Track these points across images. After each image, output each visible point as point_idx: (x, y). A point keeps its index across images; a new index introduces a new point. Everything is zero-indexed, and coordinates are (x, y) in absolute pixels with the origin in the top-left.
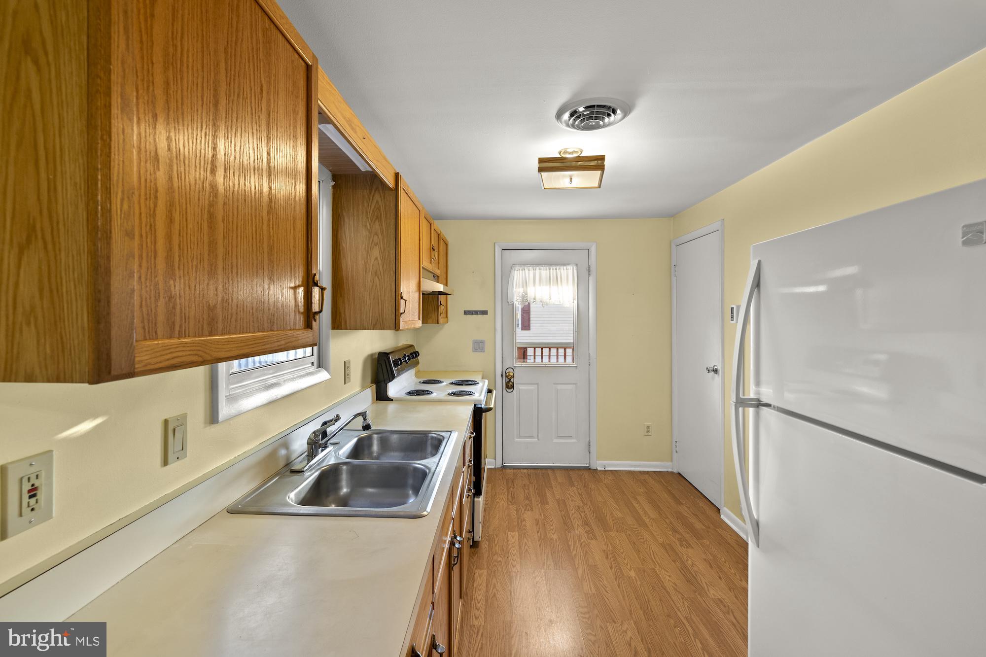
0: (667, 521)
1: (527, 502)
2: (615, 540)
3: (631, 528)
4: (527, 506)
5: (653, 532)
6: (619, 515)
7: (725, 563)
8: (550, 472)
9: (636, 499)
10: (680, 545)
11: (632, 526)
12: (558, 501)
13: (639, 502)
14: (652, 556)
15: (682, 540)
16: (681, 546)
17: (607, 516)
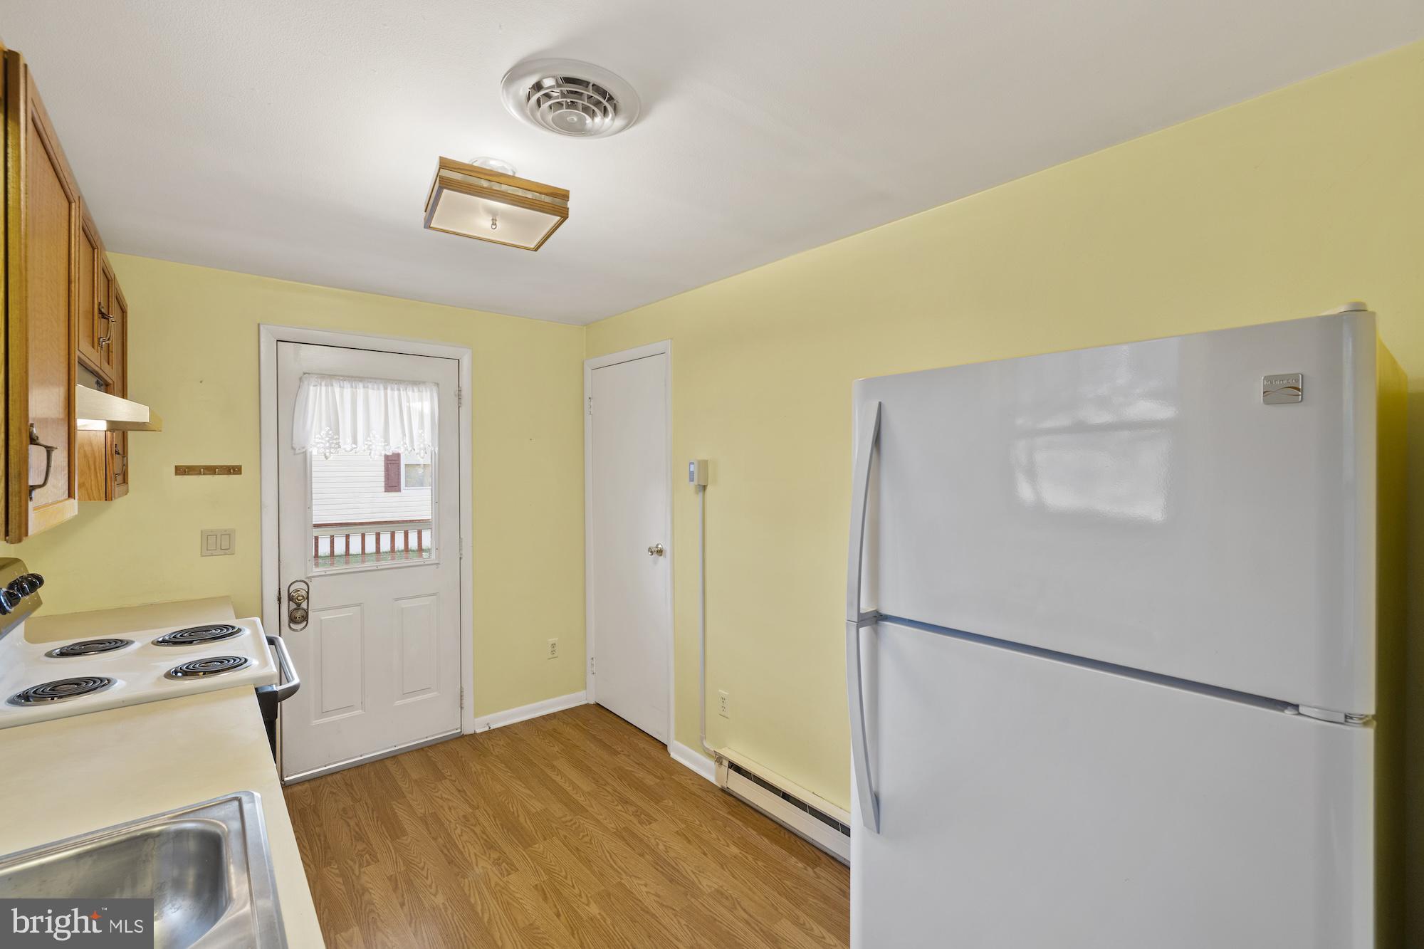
0: (610, 790)
1: (360, 846)
2: (547, 858)
3: (563, 822)
4: (362, 856)
5: (596, 816)
6: (537, 806)
7: (701, 826)
8: (388, 763)
9: (553, 767)
10: (639, 822)
11: (563, 819)
12: (423, 820)
13: (559, 772)
14: (611, 860)
15: (639, 813)
16: (641, 823)
17: (518, 816)
